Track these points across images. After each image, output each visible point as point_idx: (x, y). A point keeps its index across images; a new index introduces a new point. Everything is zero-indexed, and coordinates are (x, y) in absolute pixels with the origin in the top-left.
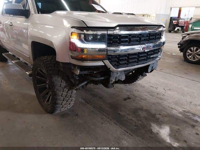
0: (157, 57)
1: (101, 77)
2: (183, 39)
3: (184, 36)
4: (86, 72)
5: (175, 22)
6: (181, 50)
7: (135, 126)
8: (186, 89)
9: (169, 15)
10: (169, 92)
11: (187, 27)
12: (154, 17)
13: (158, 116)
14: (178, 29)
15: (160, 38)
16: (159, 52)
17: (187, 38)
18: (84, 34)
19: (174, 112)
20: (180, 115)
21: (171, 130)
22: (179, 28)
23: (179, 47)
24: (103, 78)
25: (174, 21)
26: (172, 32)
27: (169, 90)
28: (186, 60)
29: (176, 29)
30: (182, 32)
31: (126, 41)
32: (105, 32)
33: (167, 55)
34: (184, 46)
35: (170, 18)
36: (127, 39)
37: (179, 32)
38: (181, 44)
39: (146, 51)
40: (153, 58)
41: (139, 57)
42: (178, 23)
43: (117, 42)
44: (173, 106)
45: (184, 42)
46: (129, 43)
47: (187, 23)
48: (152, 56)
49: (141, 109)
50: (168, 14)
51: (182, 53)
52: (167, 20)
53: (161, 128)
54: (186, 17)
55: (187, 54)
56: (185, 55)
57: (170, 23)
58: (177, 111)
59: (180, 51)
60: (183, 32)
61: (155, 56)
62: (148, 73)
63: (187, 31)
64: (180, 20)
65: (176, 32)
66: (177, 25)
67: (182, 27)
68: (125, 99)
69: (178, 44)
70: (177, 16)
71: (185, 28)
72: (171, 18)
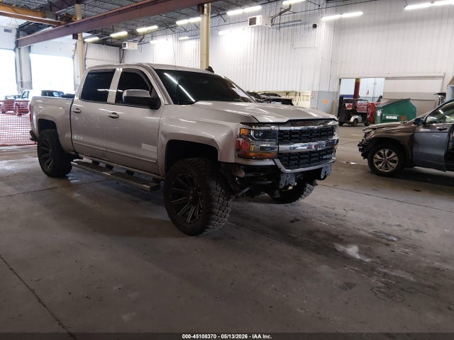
0: (330, 159)
1: (269, 180)
2: (365, 137)
3: (367, 131)
4: (251, 175)
5: (349, 106)
6: (364, 155)
7: (314, 246)
8: (376, 209)
9: (337, 93)
10: (352, 213)
11: (373, 115)
12: (308, 96)
13: (341, 237)
14: (356, 119)
15: (333, 135)
16: (332, 152)
17: (372, 134)
18: (255, 130)
19: (362, 233)
20: (371, 236)
21: (360, 248)
22: (357, 117)
23: (360, 150)
24: (270, 182)
25: (347, 105)
26: (344, 124)
27: (352, 210)
28: (373, 170)
29: (352, 120)
30: (363, 124)
31: (296, 138)
32: (277, 128)
33: (342, 165)
34: (368, 148)
35: (338, 99)
36: (298, 136)
37: (358, 124)
38: (362, 145)
39: (318, 149)
40: (326, 159)
41: (311, 157)
42: (356, 107)
43: (287, 138)
44: (360, 227)
45: (367, 141)
46: (300, 139)
47: (373, 107)
48: (325, 157)
49: (318, 231)
50: (336, 91)
51: (366, 160)
52: (333, 103)
53: (347, 247)
54: (371, 95)
55: (375, 161)
56: (371, 163)
57: (340, 108)
58: (366, 232)
59: (362, 158)
60: (366, 125)
61: (328, 156)
62: (321, 179)
63: (374, 123)
64: (359, 102)
65: (353, 125)
66: (354, 112)
67: (363, 115)
68: (292, 222)
69: (359, 145)
70: (352, 93)
71: (368, 116)
72: (341, 97)
